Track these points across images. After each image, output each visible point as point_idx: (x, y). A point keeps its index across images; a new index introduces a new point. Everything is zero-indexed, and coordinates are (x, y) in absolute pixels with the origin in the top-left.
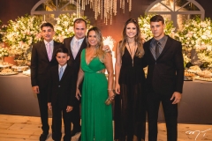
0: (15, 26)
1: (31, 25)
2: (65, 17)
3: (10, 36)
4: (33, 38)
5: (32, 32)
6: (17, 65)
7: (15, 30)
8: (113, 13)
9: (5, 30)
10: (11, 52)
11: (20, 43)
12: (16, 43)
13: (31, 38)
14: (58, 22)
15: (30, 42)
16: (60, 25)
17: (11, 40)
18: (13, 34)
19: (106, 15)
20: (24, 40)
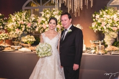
0: (13, 18)
1: (24, 17)
2: (47, 11)
3: (10, 26)
4: (26, 26)
5: (24, 22)
6: (15, 45)
7: (13, 21)
8: (80, 9)
9: (6, 21)
10: (10, 36)
11: (17, 30)
12: (14, 30)
13: (24, 26)
14: (43, 15)
15: (23, 29)
16: (44, 17)
17: (10, 28)
18: (12, 23)
19: (75, 10)
20: (19, 28)
